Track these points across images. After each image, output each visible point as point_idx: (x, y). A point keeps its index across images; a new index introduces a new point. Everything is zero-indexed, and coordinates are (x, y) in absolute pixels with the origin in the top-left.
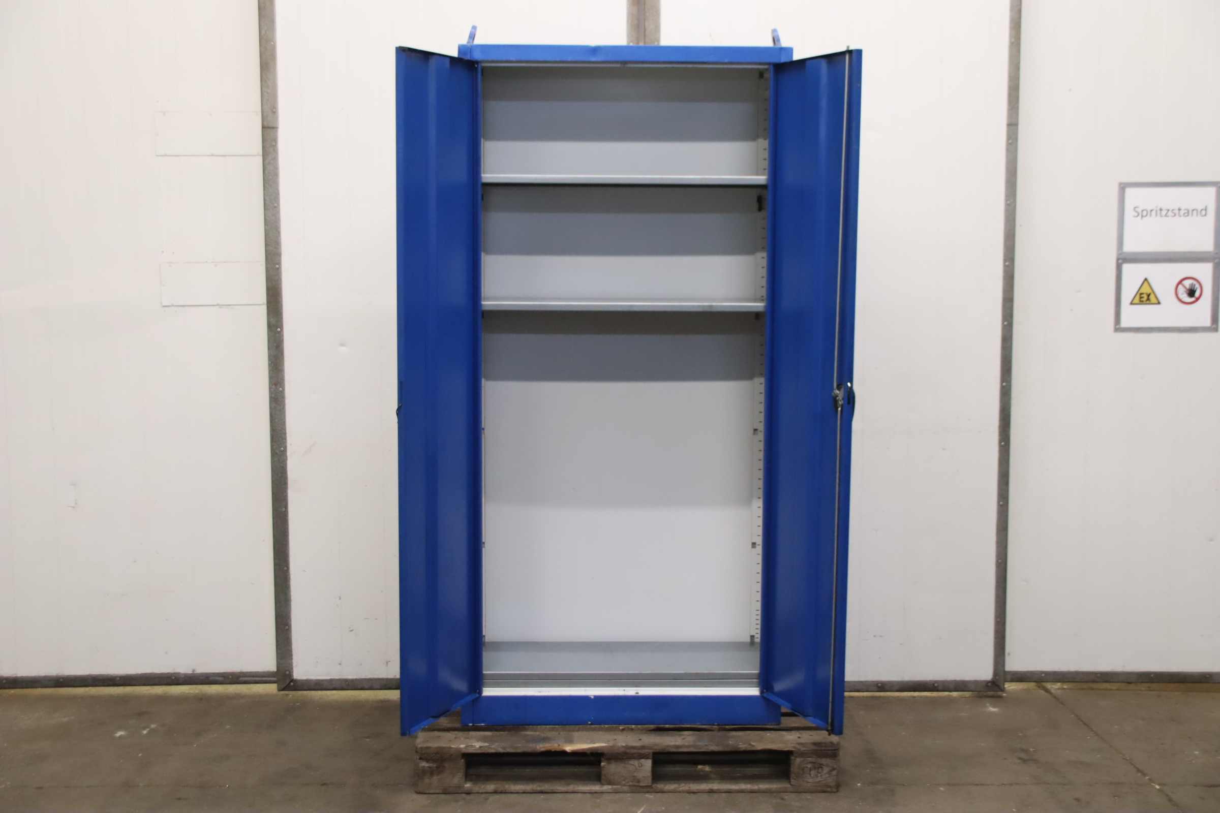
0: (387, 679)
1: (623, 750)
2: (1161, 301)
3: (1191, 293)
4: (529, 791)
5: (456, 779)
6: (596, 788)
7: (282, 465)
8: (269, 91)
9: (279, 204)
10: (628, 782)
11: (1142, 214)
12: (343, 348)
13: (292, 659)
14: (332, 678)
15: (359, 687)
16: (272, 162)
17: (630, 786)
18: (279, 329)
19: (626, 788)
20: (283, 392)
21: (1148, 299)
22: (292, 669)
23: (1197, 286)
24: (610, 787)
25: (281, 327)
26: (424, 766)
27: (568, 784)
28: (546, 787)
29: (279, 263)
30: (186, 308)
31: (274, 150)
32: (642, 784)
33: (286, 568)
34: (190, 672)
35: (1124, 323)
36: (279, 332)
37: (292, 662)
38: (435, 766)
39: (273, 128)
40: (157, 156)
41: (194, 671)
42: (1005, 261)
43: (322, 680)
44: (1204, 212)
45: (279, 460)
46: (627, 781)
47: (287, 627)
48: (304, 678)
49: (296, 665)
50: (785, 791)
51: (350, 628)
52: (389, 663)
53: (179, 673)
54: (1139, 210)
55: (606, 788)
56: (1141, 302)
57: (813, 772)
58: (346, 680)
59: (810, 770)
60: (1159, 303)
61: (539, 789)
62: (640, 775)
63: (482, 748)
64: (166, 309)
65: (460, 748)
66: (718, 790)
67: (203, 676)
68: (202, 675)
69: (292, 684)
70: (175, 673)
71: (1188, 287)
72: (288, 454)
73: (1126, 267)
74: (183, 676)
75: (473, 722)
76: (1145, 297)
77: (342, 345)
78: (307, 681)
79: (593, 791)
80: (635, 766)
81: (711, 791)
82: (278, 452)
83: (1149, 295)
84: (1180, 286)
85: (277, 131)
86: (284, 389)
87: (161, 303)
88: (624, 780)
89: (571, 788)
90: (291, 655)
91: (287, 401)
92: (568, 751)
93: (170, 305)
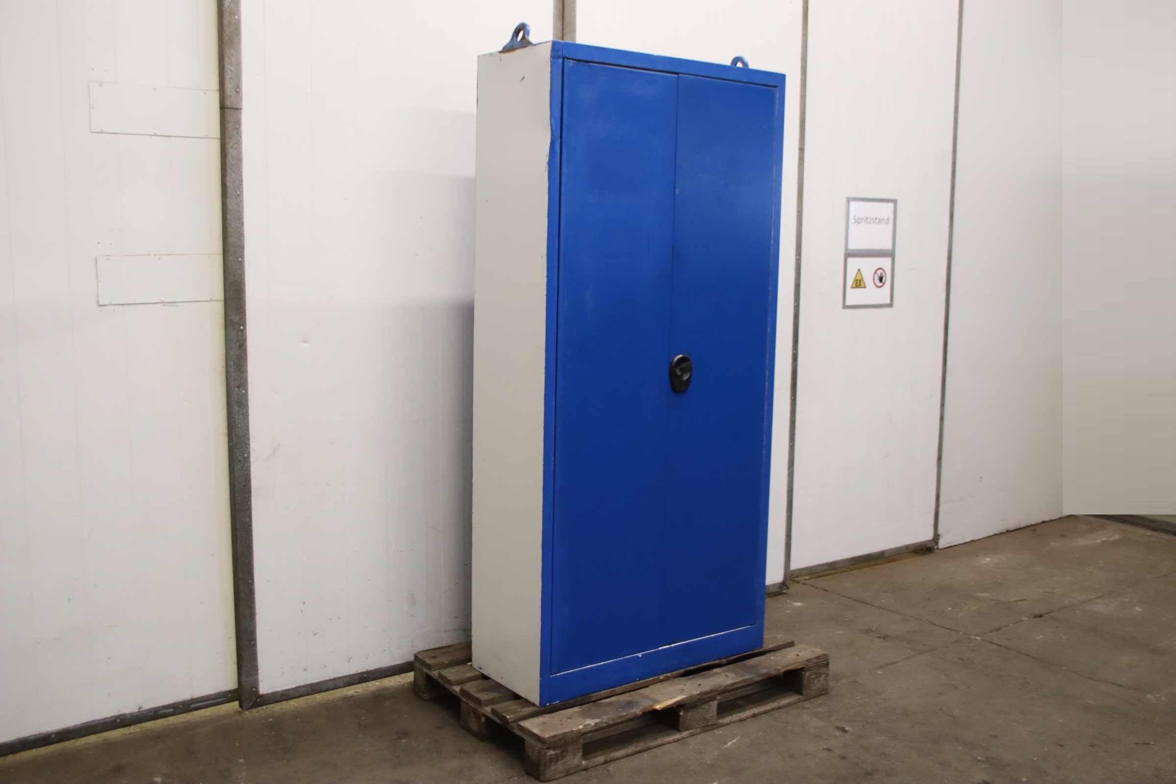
0: (350, 676)
1: (698, 697)
2: (866, 286)
3: (881, 279)
4: (631, 754)
5: (575, 759)
6: (677, 736)
7: (246, 473)
8: (233, 69)
9: (242, 192)
10: (700, 725)
11: (858, 221)
12: (306, 345)
13: (258, 674)
14: (298, 685)
15: (324, 689)
16: (235, 146)
17: (702, 727)
18: (242, 327)
19: (699, 730)
20: (246, 394)
21: (860, 284)
22: (258, 684)
23: (884, 275)
24: (687, 732)
25: (244, 325)
26: (551, 755)
27: (656, 739)
28: (641, 746)
29: (242, 256)
30: (126, 307)
31: (237, 133)
32: (710, 723)
33: (250, 581)
34: (135, 710)
35: (848, 303)
36: (242, 331)
37: (258, 678)
38: (559, 752)
39: (237, 109)
40: (92, 132)
41: (140, 708)
42: (796, 256)
43: (289, 690)
44: (887, 221)
45: (242, 467)
46: (700, 723)
47: (253, 643)
48: (270, 691)
49: (262, 680)
50: (799, 701)
51: (314, 632)
52: (351, 660)
53: (124, 715)
54: (856, 218)
55: (685, 734)
56: (857, 287)
57: (816, 681)
58: (311, 685)
59: (814, 679)
60: (865, 287)
61: (637, 749)
62: (708, 716)
63: (597, 725)
64: (102, 308)
65: (580, 729)
66: (759, 713)
67: (151, 712)
68: (150, 710)
69: (258, 700)
70: (120, 716)
71: (879, 275)
72: (252, 459)
73: (850, 260)
74: (129, 717)
75: (549, 702)
76: (859, 284)
77: (305, 341)
78: (274, 694)
79: (676, 740)
80: (706, 709)
81: (754, 716)
82: (241, 459)
83: (860, 281)
84: (876, 275)
85: (240, 113)
86: (247, 392)
87: (98, 302)
88: (697, 724)
89: (659, 741)
90: (257, 670)
91: (250, 404)
92: (659, 709)
93: (107, 303)
